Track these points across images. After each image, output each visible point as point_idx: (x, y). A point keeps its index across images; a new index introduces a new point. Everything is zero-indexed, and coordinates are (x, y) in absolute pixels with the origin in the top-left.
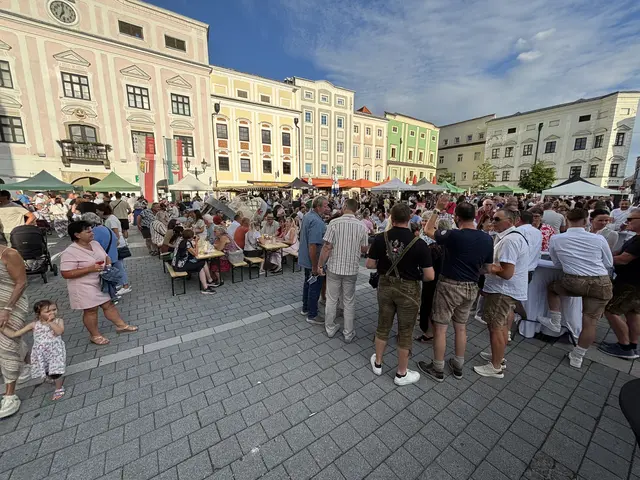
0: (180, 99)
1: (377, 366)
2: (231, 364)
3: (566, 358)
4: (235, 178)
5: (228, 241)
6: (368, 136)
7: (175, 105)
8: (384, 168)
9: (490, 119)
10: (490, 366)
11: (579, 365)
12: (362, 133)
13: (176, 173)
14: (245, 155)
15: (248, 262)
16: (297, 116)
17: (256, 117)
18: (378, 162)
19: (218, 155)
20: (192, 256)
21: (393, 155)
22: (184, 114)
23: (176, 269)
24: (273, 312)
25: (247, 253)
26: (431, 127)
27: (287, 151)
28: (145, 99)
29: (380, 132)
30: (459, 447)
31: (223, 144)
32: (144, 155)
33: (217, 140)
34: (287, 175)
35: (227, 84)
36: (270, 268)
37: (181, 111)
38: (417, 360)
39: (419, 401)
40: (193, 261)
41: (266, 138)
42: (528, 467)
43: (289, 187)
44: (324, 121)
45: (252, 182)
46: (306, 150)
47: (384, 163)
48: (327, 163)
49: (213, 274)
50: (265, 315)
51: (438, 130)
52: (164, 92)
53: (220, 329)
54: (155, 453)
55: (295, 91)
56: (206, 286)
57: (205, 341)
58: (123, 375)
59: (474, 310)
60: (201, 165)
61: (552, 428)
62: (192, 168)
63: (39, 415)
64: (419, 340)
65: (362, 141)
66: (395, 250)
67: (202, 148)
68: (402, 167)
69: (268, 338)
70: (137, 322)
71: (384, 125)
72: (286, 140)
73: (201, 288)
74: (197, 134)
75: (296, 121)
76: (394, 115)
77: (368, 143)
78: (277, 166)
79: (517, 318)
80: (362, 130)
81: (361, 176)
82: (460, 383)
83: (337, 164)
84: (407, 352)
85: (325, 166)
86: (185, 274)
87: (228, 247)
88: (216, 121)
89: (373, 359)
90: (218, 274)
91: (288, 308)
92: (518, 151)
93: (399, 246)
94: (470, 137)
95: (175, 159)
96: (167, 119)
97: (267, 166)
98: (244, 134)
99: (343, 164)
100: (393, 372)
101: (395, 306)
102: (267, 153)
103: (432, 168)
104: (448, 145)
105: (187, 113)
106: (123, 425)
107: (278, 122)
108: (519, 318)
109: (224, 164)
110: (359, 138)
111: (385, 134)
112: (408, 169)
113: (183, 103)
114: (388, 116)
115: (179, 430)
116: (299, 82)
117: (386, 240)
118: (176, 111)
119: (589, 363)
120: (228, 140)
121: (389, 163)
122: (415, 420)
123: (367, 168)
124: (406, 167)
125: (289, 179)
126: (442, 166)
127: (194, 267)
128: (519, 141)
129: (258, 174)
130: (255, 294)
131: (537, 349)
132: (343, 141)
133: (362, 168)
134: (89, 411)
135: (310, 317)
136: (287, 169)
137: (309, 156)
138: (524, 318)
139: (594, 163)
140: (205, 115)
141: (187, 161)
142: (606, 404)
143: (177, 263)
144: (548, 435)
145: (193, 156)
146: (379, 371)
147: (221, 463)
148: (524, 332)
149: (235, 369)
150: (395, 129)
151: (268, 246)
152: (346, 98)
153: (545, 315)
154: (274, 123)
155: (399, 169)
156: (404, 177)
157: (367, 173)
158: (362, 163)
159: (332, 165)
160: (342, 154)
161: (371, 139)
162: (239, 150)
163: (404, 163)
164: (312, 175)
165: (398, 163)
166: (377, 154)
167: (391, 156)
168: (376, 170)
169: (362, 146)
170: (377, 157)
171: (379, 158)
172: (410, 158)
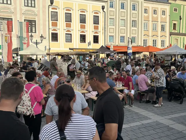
4: (62, 46)
6: (155, 16)
8: (168, 38)
12: (150, 14)
13: (25, 43)
14: (68, 31)
16: (103, 4)
17: (76, 7)
18: (163, 34)
19: (51, 32)
21: (175, 28)
22: (31, 6)
27: (96, 28)
29: (164, 13)
31: (54, 25)
32: (7, 32)
33: (51, 22)
34: (96, 44)
37: (30, 5)
41: (83, 20)
43: (97, 52)
44: (123, 7)
45: (72, 49)
46: (110, 27)
47: (168, 34)
48: (125, 35)
60: (40, 38)
62: (34, 40)
65: (150, 19)
67: (41, 27)
68: (182, 37)
71: (167, 8)
72: (96, 20)
74: (39, 20)
75: (103, 8)
77: (155, 20)
78: (90, 38)
80: (151, 12)
81: (150, 43)
83: (132, 35)
85: (124, 37)
88: (51, 10)
95: (25, 35)
96: (21, 10)
97: (83, 38)
98: (68, 18)
99: (136, 35)
102: (83, 30)
105: (33, 5)
107: (91, 9)
109: (55, 37)
110: (148, 17)
111: (168, 13)
114: (170, 1)
118: (26, 4)
120: (58, 22)
121: (171, 34)
123: (154, 38)
124: (185, 37)
125: (97, 46)
129: (76, 43)
132: (136, 19)
133: (150, 38)
136: (96, 39)
137: (112, 31)
140: (44, 7)
141: (32, 36)
145: (35, 32)
150: (175, 10)
154: (88, 10)
155: (180, 38)
156: (184, 44)
157: (155, 42)
158: (150, 35)
159: (128, 36)
160: (135, 28)
161: (157, 18)
162: (65, 28)
163: (183, 33)
164: (114, 43)
165: (179, 34)
166: (162, 28)
167: (173, 29)
168: (161, 39)
169: (150, 22)
170: (162, 30)
171: (164, 30)
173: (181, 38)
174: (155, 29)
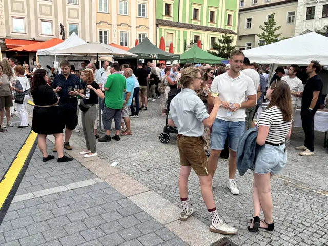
8: (152, 30)
18: (142, 22)
21: (167, 13)
47: (152, 23)
68: (182, 30)
99: (79, 21)
103: (236, 34)
112: (190, 35)
121: (159, 23)
123: (124, 29)
124: (189, 31)
133: (114, 28)
137: (17, 6)
155: (177, 32)
156: (185, 44)
157: (124, 36)
158: (114, 22)
159: (61, 21)
160: (77, 7)
163: (185, 24)
164: (25, 35)
166: (140, 10)
167: (164, 14)
168: (138, 32)
170: (140, 15)
171: (144, 15)
172: (195, 18)
173: (179, 31)
174: (123, 13)
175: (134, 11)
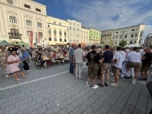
0: (39, 24)
1: (88, 84)
2: (52, 85)
3: (131, 82)
4: (53, 43)
5: (51, 56)
6: (85, 33)
7: (38, 25)
8: (88, 41)
9: (112, 30)
10: (115, 83)
11: (134, 83)
12: (83, 33)
13: (38, 41)
14: (55, 37)
15: (56, 61)
17: (58, 28)
18: (87, 39)
19: (49, 37)
20: (42, 60)
21: (90, 38)
22: (40, 27)
23: (38, 63)
24: (62, 73)
25: (56, 59)
26: (99, 31)
27: (65, 36)
28: (31, 23)
29: (87, 32)
30: (108, 102)
31: (50, 35)
32: (30, 37)
33: (48, 34)
34: (65, 42)
35: (51, 20)
36: (62, 63)
37: (40, 26)
38: (97, 83)
39: (98, 92)
40: (43, 61)
41: (60, 33)
42: (124, 106)
43: (66, 45)
44: (74, 30)
45: (57, 44)
48: (75, 39)
49: (47, 64)
50: (60, 74)
51: (101, 32)
52: (36, 22)
53: (49, 77)
54: (32, 106)
55: (67, 22)
56: (46, 67)
57: (46, 80)
58: (24, 88)
59: (110, 72)
60: (44, 39)
61: (129, 97)
62: (42, 40)
63: (1, 98)
64: (98, 78)
65: (83, 34)
66: (92, 56)
67: (45, 35)
68: (93, 41)
69: (61, 79)
70: (28, 76)
71: (88, 31)
72: (65, 34)
73: (44, 68)
74: (44, 32)
75: (68, 29)
76: (91, 29)
77: (84, 35)
78: (63, 40)
79: (120, 73)
80: (83, 32)
82: (108, 88)
83: (77, 40)
84: (95, 81)
85: (75, 40)
86: (41, 64)
87: (51, 58)
88: (48, 29)
89: (87, 83)
90: (49, 64)
91: (66, 72)
92: (119, 37)
93: (93, 55)
94: (108, 34)
95: (38, 38)
96: (36, 28)
97: (61, 40)
98: (55, 32)
99: (79, 40)
100: (91, 86)
101: (92, 70)
102: (61, 37)
103: (99, 41)
104: (103, 36)
105: (41, 27)
106: (24, 100)
107: (63, 30)
108: (121, 73)
109: (50, 39)
111: (88, 33)
112: (94, 41)
113: (40, 24)
114: (89, 29)
115: (38, 100)
116: (68, 20)
117: (90, 54)
119: (137, 83)
121: (89, 40)
122: (97, 96)
126: (102, 41)
127: (43, 62)
128: (119, 35)
129: (58, 42)
130: (58, 69)
131: (125, 80)
132: (79, 34)
134: (15, 97)
135: (71, 74)
136: (65, 41)
137: (71, 38)
138: (122, 73)
139: (135, 40)
140: (45, 28)
141: (41, 38)
142: (141, 92)
143: (38, 61)
144: (128, 99)
145: (43, 37)
146: (88, 85)
147: (49, 108)
148: (122, 76)
149: (53, 86)
150: (91, 32)
151: (61, 57)
152: (79, 24)
153: (126, 72)
154: (62, 30)
157: (84, 42)
160: (78, 37)
161: (85, 34)
162: (54, 36)
165: (92, 40)
169: (83, 36)
172: (94, 39)
174: (84, 38)
175: (86, 38)
